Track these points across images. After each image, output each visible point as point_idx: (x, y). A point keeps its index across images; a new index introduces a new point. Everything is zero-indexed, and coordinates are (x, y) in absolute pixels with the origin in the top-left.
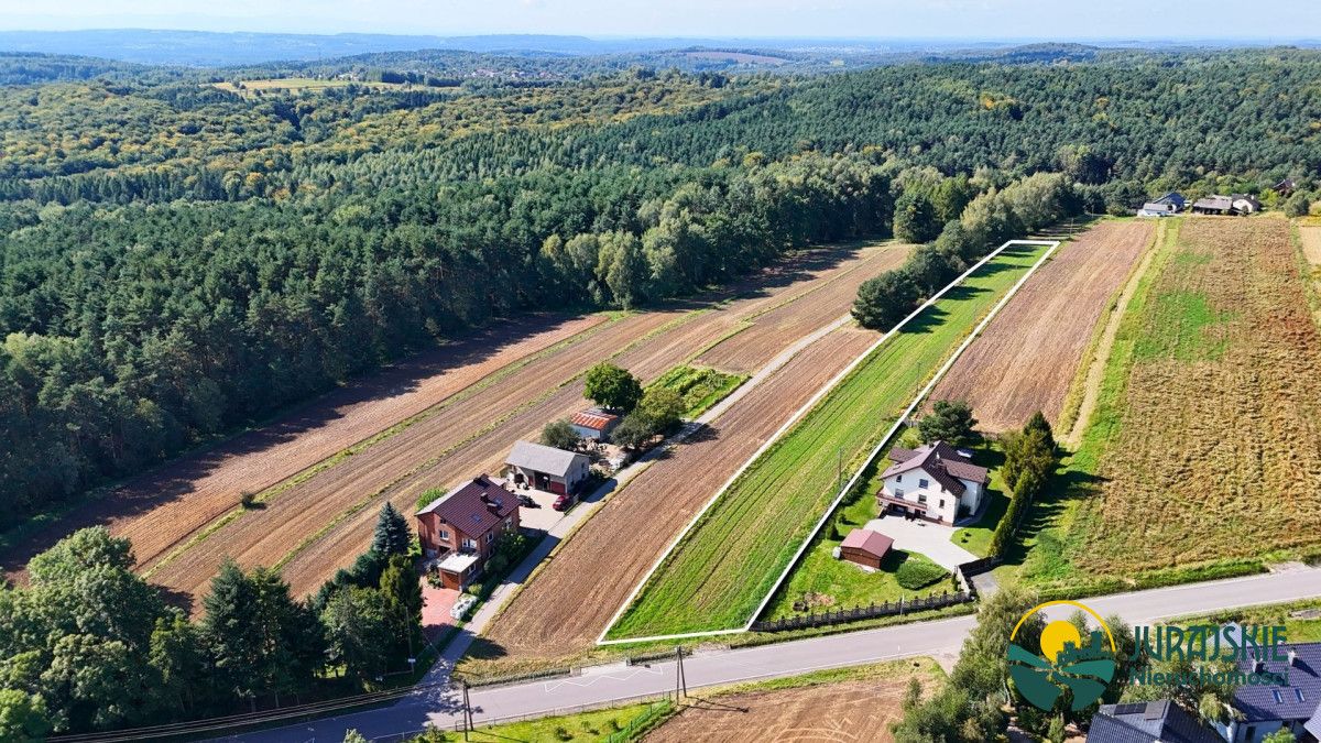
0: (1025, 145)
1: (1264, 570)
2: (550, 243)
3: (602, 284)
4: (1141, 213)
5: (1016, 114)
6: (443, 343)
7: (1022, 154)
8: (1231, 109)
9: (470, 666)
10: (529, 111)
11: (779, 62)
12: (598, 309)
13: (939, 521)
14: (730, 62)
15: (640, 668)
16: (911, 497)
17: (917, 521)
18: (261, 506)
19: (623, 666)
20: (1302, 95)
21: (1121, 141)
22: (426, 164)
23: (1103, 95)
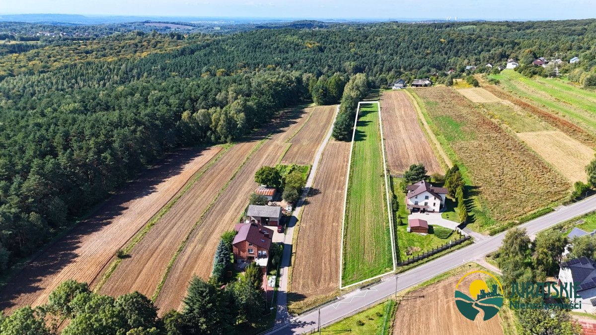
0: (330, 63)
1: (553, 210)
2: (185, 115)
3: (214, 132)
4: (394, 88)
5: (321, 50)
6: (150, 167)
7: (330, 66)
8: (398, 46)
9: (293, 306)
10: (87, 52)
11: (191, 28)
12: (214, 144)
13: (433, 211)
14: (167, 28)
15: (366, 291)
16: (421, 204)
17: (426, 213)
18: (128, 256)
19: (358, 291)
20: (420, 40)
21: (364, 60)
22: (47, 81)
23: (351, 42)
